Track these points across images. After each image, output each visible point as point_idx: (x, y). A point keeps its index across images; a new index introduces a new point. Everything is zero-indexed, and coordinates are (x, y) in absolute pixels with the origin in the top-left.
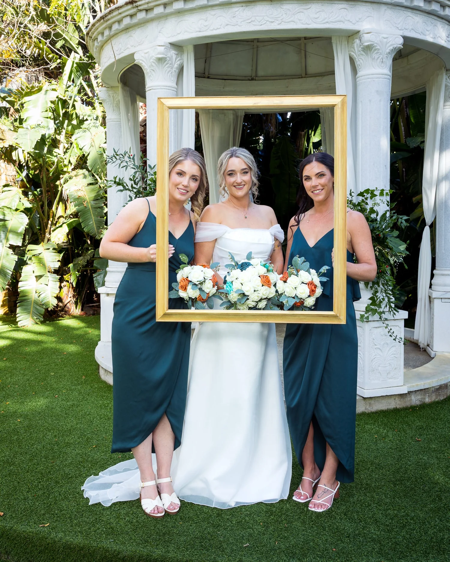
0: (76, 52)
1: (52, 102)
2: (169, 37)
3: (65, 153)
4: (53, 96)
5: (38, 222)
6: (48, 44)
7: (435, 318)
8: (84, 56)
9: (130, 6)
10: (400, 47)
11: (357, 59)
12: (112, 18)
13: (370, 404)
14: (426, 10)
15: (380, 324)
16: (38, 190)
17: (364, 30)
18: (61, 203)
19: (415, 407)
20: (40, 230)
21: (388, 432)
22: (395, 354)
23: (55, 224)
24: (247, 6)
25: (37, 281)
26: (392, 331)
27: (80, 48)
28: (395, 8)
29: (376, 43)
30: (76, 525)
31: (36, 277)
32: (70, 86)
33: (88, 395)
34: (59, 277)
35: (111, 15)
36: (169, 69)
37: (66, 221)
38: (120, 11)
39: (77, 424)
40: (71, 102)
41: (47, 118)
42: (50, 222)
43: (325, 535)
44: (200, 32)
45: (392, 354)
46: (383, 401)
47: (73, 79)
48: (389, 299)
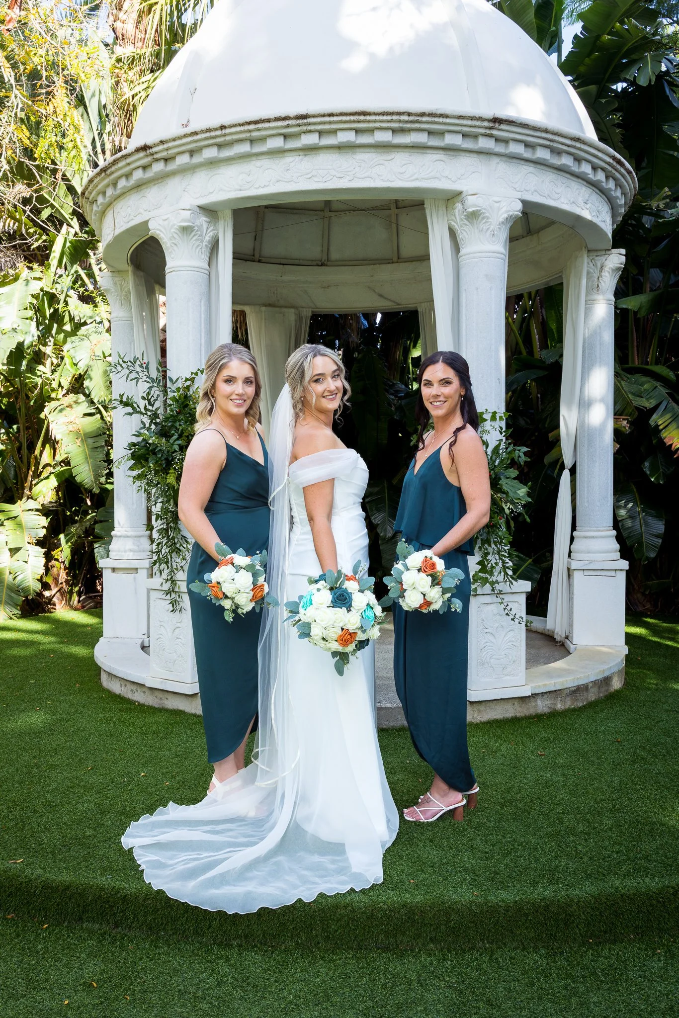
0: (69, 225)
1: (33, 296)
2: (197, 198)
3: (53, 371)
4: (35, 287)
5: (12, 473)
6: (28, 212)
7: (575, 597)
8: (81, 230)
9: (142, 154)
10: (517, 215)
11: (459, 232)
12: (117, 170)
13: (479, 710)
14: (553, 164)
15: (493, 599)
16: (15, 427)
17: (467, 191)
18: (47, 446)
19: (542, 715)
20: (16, 483)
21: (501, 745)
22: (513, 641)
23: (39, 476)
24: (306, 155)
25: (12, 556)
26: (508, 608)
27: (75, 219)
28: (510, 160)
29: (485, 209)
30: (60, 860)
31: (10, 550)
32: (61, 276)
33: (84, 707)
34: (44, 550)
35: (116, 167)
36: (198, 243)
37: (53, 471)
38: (129, 160)
39: (66, 742)
40: (62, 297)
41: (27, 319)
42: (31, 473)
43: (402, 865)
44: (240, 190)
45: (510, 642)
46: (498, 707)
47: (65, 264)
48: (504, 562)
